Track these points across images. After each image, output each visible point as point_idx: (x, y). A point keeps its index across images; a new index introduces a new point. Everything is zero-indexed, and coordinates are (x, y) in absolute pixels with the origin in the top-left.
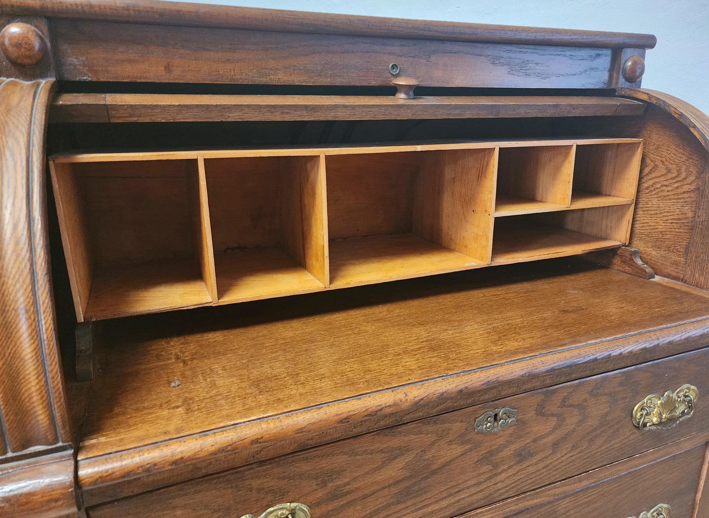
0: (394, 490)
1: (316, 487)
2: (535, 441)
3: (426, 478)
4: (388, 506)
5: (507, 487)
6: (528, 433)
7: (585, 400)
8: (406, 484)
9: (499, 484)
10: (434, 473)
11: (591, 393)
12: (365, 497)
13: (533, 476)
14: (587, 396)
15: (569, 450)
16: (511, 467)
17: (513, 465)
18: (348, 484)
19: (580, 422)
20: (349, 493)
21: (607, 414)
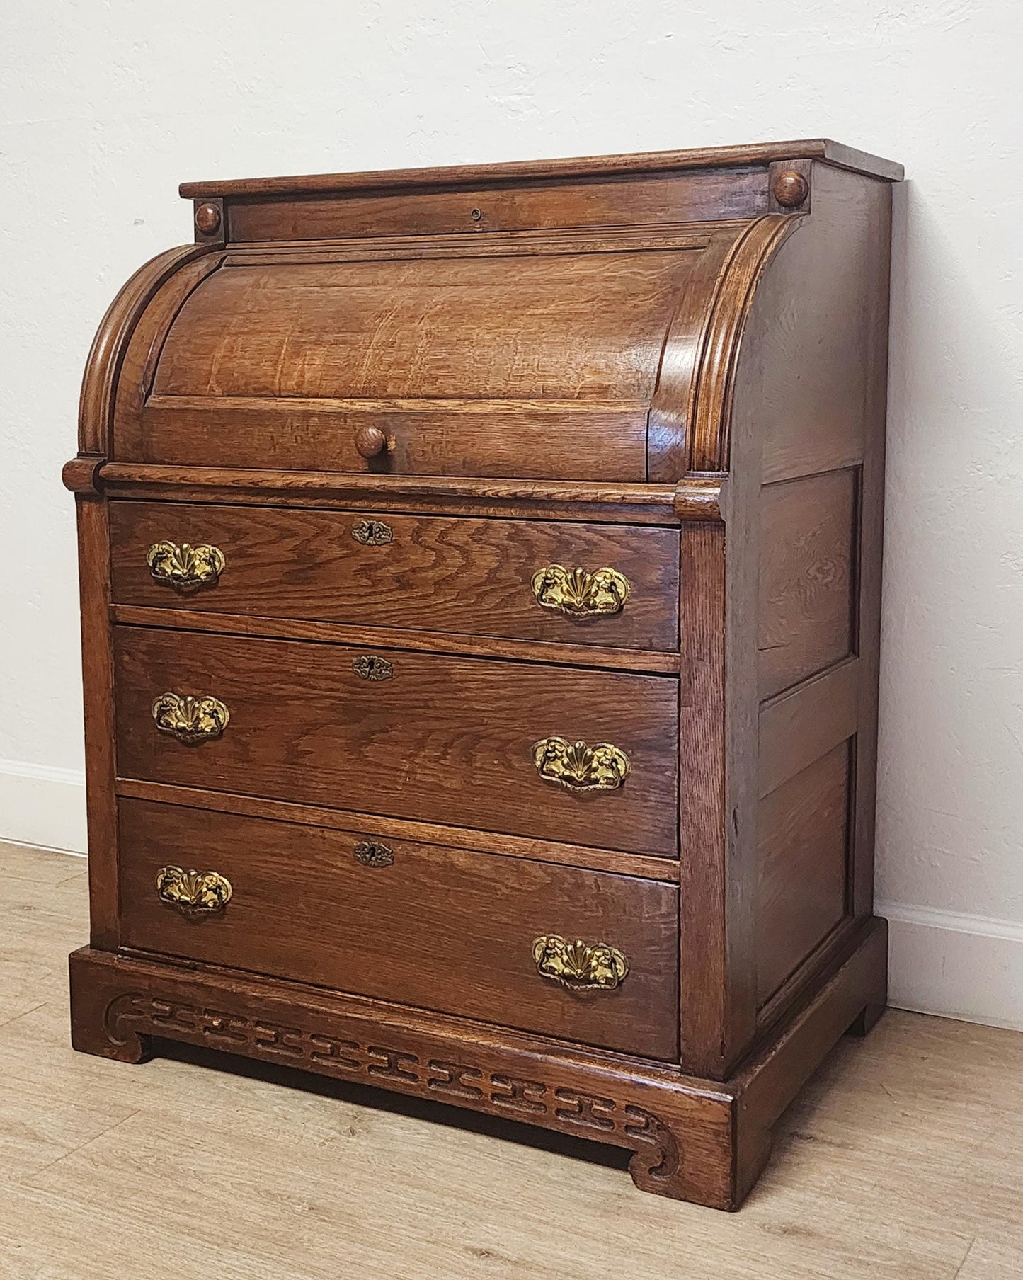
0: (287, 569)
1: (228, 540)
2: (413, 570)
3: (311, 568)
4: (281, 582)
5: (387, 611)
6: (405, 559)
7: (467, 543)
8: (295, 567)
9: (380, 605)
10: (319, 565)
11: (472, 536)
12: (263, 565)
13: (415, 611)
14: (467, 538)
15: (453, 597)
16: (390, 591)
17: (393, 590)
18: (250, 547)
19: (462, 569)
20: (251, 555)
21: (496, 570)
